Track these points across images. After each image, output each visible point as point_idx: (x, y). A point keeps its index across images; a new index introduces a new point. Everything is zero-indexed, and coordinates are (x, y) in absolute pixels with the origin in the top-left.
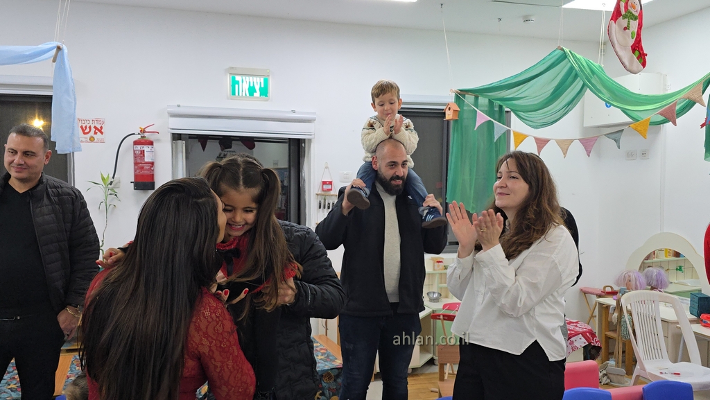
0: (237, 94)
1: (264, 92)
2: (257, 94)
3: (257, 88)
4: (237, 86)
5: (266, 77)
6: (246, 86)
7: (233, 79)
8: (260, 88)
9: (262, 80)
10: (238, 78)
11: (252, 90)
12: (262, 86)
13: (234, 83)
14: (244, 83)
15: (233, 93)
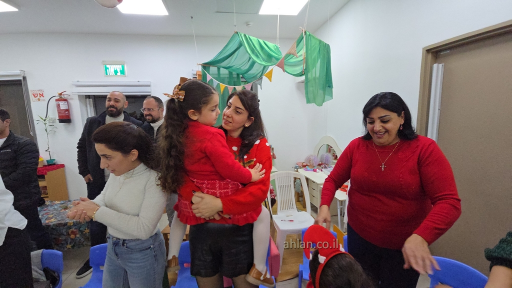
0: (108, 74)
1: (123, 72)
2: (119, 74)
3: (119, 70)
4: (108, 70)
5: (123, 64)
6: (113, 71)
7: (106, 66)
8: (120, 71)
9: (121, 66)
10: (108, 66)
11: (116, 72)
12: (121, 69)
13: (106, 69)
14: (112, 69)
15: (107, 74)
